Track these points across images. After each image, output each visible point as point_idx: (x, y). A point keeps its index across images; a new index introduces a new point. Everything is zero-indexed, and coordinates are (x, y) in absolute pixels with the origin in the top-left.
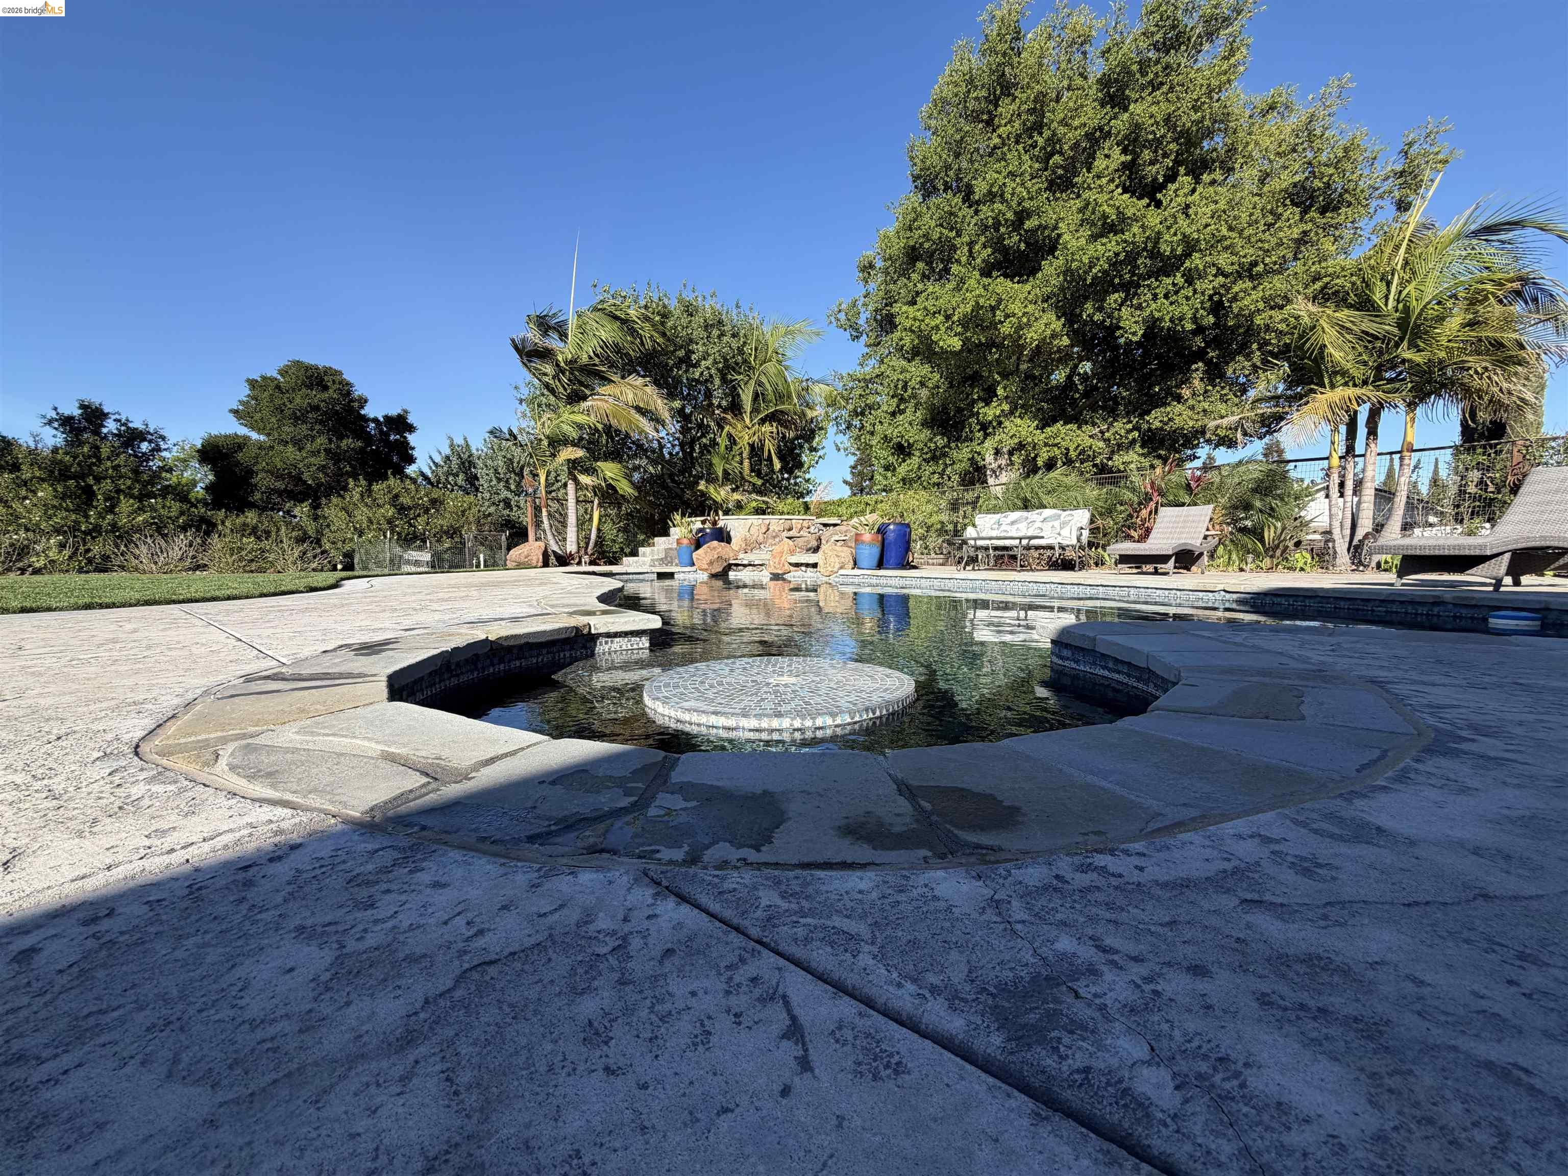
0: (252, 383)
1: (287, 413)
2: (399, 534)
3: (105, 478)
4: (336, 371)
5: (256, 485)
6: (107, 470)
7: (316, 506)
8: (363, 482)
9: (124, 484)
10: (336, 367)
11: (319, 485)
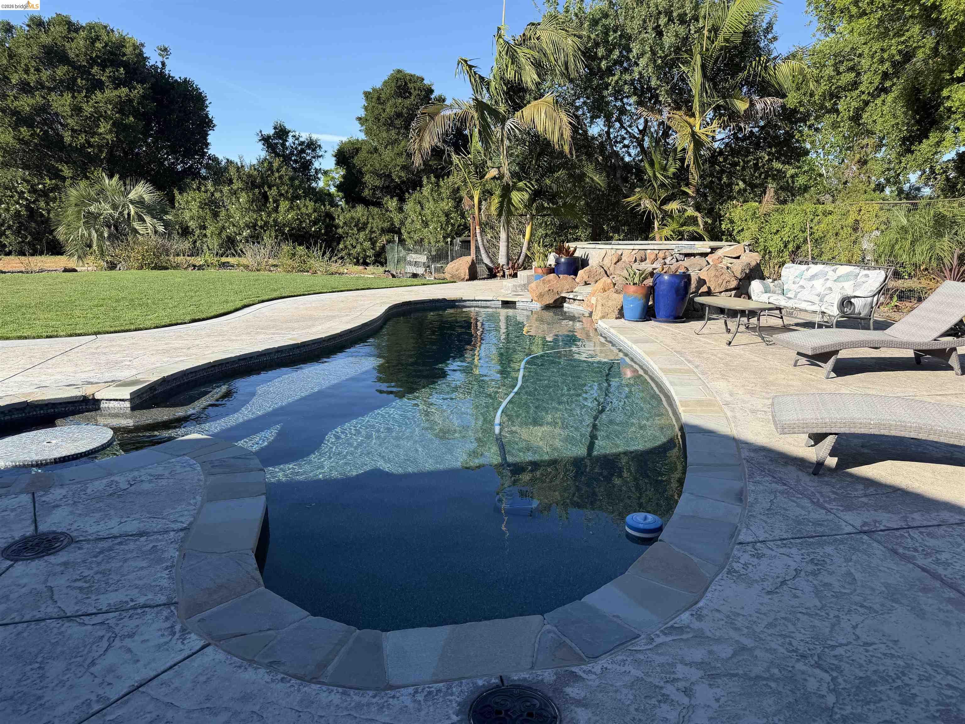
0: (367, 95)
1: (383, 120)
2: (453, 225)
3: (273, 186)
4: (418, 78)
5: (365, 183)
6: (275, 180)
7: (402, 200)
8: (433, 179)
9: (284, 189)
10: (418, 73)
11: (403, 182)
